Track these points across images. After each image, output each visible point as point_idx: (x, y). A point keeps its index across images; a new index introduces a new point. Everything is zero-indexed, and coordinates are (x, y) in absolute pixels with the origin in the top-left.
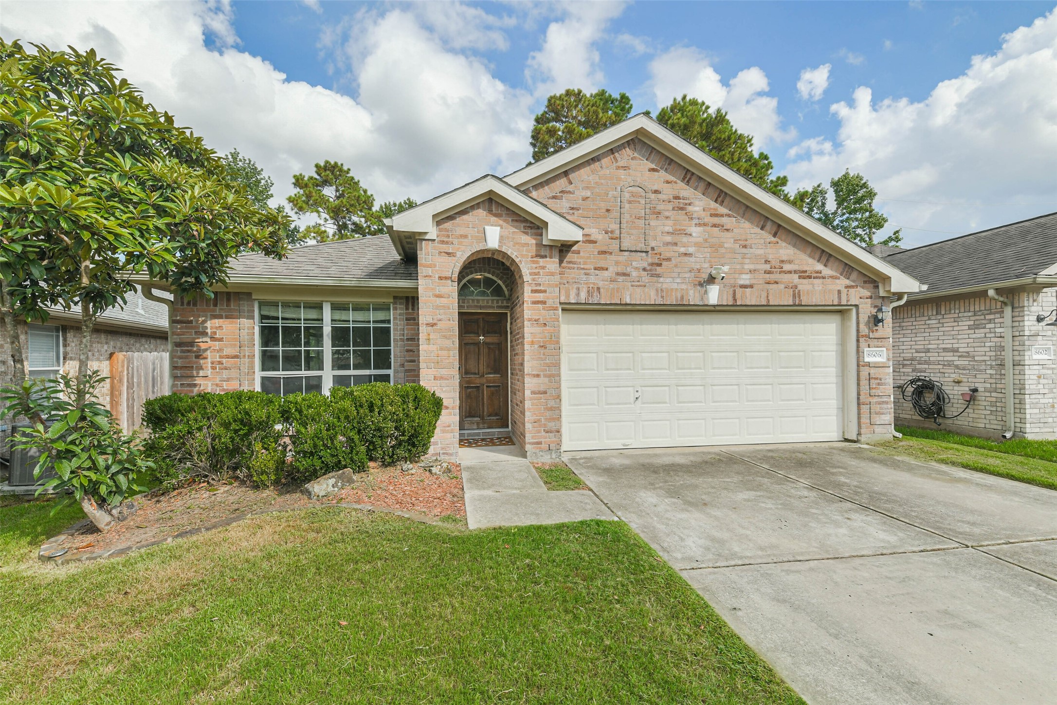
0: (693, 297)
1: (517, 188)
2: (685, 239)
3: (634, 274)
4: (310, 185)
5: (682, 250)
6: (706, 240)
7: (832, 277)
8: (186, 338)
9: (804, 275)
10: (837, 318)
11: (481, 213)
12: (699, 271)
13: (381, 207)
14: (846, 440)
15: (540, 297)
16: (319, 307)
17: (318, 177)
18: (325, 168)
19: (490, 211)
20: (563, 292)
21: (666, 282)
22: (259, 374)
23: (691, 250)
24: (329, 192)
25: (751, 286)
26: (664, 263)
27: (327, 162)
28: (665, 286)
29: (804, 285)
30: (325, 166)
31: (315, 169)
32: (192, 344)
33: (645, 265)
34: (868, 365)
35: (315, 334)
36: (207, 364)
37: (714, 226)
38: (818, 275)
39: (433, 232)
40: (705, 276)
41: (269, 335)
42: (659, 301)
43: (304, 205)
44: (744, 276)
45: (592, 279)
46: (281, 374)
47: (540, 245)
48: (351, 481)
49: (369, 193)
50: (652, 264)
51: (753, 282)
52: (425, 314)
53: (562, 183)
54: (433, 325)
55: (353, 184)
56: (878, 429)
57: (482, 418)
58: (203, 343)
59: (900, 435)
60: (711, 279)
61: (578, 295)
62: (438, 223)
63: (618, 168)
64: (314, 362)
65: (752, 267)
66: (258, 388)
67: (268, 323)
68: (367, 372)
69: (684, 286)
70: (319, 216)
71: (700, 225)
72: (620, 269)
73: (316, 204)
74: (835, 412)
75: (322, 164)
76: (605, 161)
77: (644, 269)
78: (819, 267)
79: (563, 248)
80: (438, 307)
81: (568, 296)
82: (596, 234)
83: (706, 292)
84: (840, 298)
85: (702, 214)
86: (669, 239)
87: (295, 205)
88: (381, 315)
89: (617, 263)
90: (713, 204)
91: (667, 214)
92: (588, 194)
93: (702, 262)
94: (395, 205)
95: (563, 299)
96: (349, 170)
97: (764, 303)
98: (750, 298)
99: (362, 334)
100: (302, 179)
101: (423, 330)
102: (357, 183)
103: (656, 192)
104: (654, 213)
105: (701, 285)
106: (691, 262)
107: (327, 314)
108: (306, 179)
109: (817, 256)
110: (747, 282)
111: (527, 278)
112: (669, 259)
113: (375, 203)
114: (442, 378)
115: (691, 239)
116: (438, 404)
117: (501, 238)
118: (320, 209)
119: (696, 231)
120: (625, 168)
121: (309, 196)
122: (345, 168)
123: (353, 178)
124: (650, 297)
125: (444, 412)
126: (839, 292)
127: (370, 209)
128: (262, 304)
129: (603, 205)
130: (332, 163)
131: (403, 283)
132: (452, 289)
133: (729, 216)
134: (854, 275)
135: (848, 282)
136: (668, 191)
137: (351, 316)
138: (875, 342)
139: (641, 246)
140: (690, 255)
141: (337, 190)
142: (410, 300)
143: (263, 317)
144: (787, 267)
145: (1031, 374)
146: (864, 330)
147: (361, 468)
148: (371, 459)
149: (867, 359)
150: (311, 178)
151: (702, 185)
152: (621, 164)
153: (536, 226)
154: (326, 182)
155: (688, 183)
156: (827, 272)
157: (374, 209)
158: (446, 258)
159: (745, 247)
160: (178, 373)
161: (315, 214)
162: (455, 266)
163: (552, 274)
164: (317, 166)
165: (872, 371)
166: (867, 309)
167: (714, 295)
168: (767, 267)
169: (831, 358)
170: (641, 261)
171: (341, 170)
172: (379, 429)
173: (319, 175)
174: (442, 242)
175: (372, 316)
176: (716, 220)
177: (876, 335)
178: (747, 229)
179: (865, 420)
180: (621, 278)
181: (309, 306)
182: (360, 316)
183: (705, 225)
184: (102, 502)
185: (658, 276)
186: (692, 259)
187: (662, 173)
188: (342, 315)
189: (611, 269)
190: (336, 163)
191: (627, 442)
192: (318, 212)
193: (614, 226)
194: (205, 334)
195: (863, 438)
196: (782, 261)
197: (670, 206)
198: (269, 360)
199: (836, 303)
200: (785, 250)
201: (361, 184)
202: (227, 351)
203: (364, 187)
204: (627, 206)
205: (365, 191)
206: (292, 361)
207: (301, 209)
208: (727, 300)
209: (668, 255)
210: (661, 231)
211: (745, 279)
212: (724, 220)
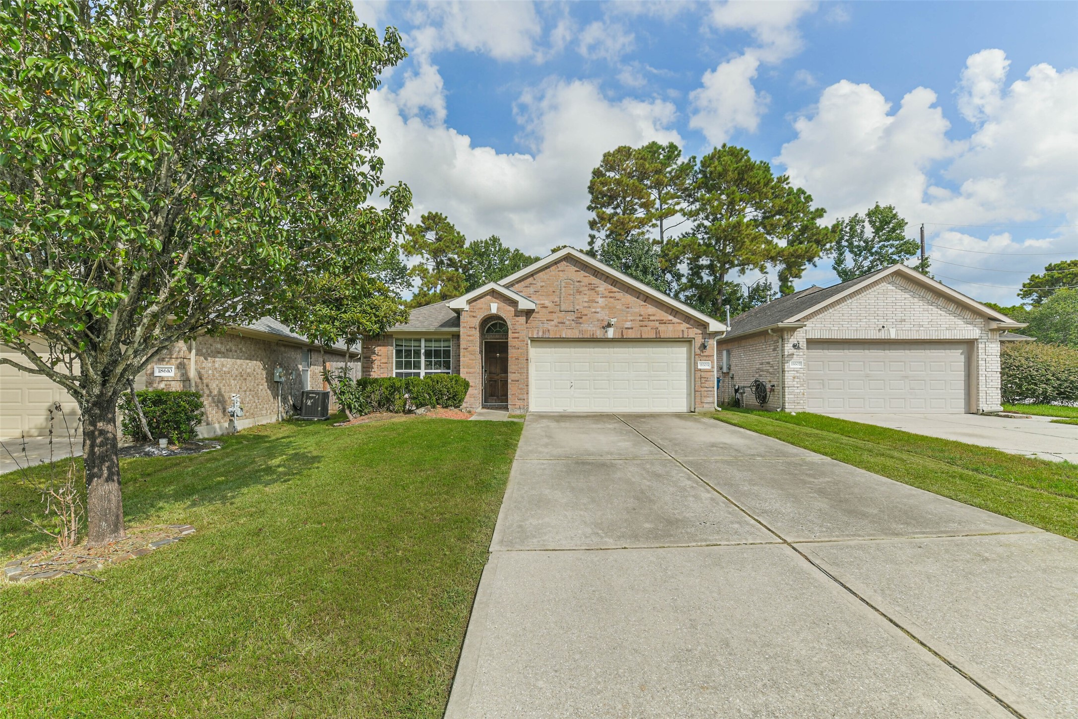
0: (599, 334)
1: (503, 286)
2: (595, 304)
3: (567, 322)
4: (417, 232)
5: (594, 310)
6: (606, 305)
7: (678, 323)
8: (368, 355)
9: (662, 322)
10: (687, 344)
11: (489, 297)
12: (602, 320)
13: (471, 244)
14: (692, 412)
15: (516, 335)
16: (420, 340)
17: (423, 225)
18: (429, 218)
19: (493, 297)
20: (530, 332)
21: (584, 327)
22: (395, 371)
23: (598, 310)
24: (431, 236)
25: (632, 328)
26: (584, 317)
27: (430, 213)
28: (584, 329)
29: (662, 328)
30: (429, 216)
31: (421, 219)
32: (370, 358)
33: (573, 318)
34: (700, 370)
35: (417, 354)
36: (375, 366)
37: (611, 297)
38: (670, 322)
39: (467, 308)
40: (606, 323)
41: (399, 353)
42: (581, 336)
43: (412, 250)
44: (628, 323)
45: (546, 325)
46: (403, 371)
47: (516, 311)
48: (430, 411)
49: (461, 234)
50: (577, 318)
51: (633, 326)
52: (463, 344)
53: (530, 280)
54: (466, 349)
55: (450, 228)
56: (706, 406)
57: (498, 397)
58: (374, 357)
59: (720, 409)
60: (609, 325)
61: (538, 333)
62: (470, 303)
63: (559, 271)
64: (417, 366)
65: (632, 318)
66: (394, 376)
67: (399, 348)
68: (439, 371)
69: (594, 329)
70: (423, 257)
71: (603, 297)
72: (560, 320)
73: (421, 247)
74: (685, 396)
75: (426, 215)
76: (553, 268)
77: (573, 320)
78: (671, 318)
79: (528, 313)
80: (468, 341)
81: (533, 335)
82: (547, 303)
83: (606, 332)
84: (683, 334)
85: (605, 292)
86: (586, 304)
87: (406, 250)
88: (446, 344)
89: (558, 317)
90: (610, 287)
91: (585, 292)
92: (543, 284)
93: (603, 315)
94: (482, 242)
95: (530, 336)
96: (446, 217)
97: (639, 337)
98: (631, 334)
99: (437, 353)
100: (411, 228)
101: (462, 350)
102: (452, 228)
103: (579, 282)
104: (578, 292)
105: (604, 328)
106: (599, 316)
107: (423, 343)
108: (414, 227)
109: (670, 312)
110: (629, 326)
111: (510, 326)
112: (586, 315)
113: (466, 242)
114: (470, 373)
115: (598, 304)
116: (467, 385)
117: (498, 308)
118: (423, 251)
119: (600, 300)
120: (562, 271)
121: (416, 242)
122: (443, 216)
123: (449, 224)
124: (574, 334)
125: (470, 389)
126: (683, 331)
127: (462, 247)
128: (396, 339)
129: (551, 289)
130: (434, 213)
131: (454, 329)
132: (477, 334)
133: (619, 292)
134: (692, 322)
135: (688, 326)
136: (586, 281)
137: (433, 344)
138: (705, 358)
139: (571, 309)
140: (598, 313)
141: (437, 234)
142: (457, 336)
143: (397, 345)
144: (652, 318)
145: (788, 376)
146: (698, 352)
147: (434, 407)
148: (438, 404)
149: (699, 367)
150: (418, 226)
151: (603, 278)
152: (560, 269)
153: (514, 303)
154: (428, 229)
155: (596, 277)
156: (675, 320)
157: (465, 246)
158: (473, 319)
159: (628, 308)
160: (365, 370)
161: (420, 256)
162: (476, 322)
163: (522, 325)
164: (423, 217)
165: (702, 374)
166: (699, 340)
167: (611, 333)
168: (641, 318)
169: (683, 365)
170: (572, 317)
171: (440, 219)
172: (440, 391)
173: (423, 223)
174: (471, 311)
175: (442, 344)
176: (612, 295)
177: (705, 354)
178: (629, 299)
179: (698, 400)
180: (560, 325)
181: (415, 340)
182: (437, 344)
183: (606, 297)
184: (351, 412)
185: (580, 323)
186: (599, 315)
187: (582, 272)
188: (429, 344)
189: (555, 321)
190: (437, 213)
191: (565, 409)
192: (422, 254)
193: (557, 299)
194: (375, 353)
195: (697, 410)
196: (649, 315)
197: (586, 288)
198: (399, 365)
199: (681, 336)
200: (651, 309)
201: (455, 227)
202: (383, 361)
203: (458, 230)
204: (563, 289)
205: (458, 233)
206: (408, 365)
207: (409, 253)
208: (618, 336)
209: (585, 312)
210: (581, 302)
211: (628, 325)
212: (616, 294)
